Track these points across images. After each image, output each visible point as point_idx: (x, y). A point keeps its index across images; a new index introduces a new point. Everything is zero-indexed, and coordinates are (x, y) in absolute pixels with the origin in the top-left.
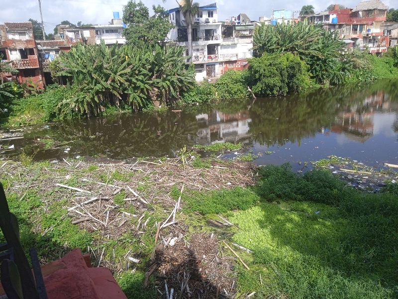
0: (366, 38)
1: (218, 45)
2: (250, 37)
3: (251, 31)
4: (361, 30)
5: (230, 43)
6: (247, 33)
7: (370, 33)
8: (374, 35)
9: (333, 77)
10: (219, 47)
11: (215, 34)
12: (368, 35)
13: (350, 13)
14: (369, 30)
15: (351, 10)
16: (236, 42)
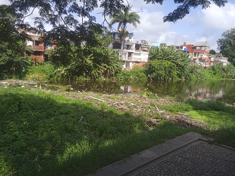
0: (200, 59)
1: (132, 53)
2: (147, 51)
3: (148, 48)
4: (198, 55)
5: (138, 53)
6: (146, 49)
7: (202, 57)
8: (204, 58)
9: (187, 76)
10: (133, 54)
11: (131, 47)
12: (201, 58)
13: (192, 47)
14: (202, 56)
15: (193, 45)
16: (141, 53)
